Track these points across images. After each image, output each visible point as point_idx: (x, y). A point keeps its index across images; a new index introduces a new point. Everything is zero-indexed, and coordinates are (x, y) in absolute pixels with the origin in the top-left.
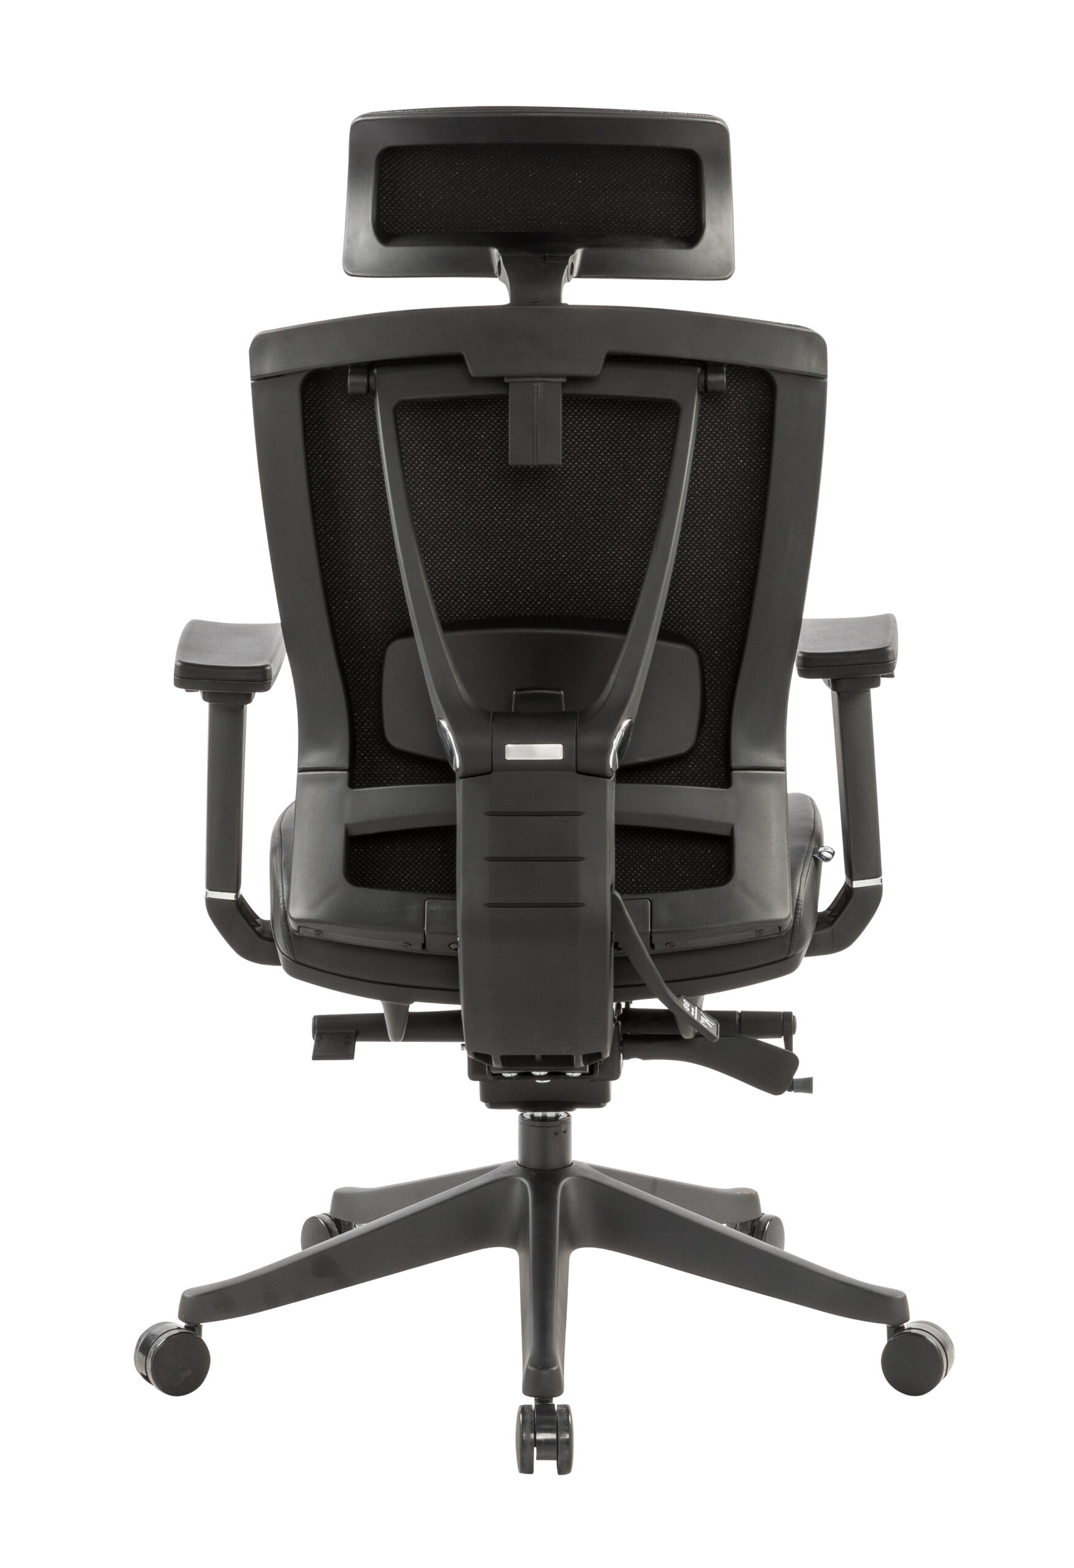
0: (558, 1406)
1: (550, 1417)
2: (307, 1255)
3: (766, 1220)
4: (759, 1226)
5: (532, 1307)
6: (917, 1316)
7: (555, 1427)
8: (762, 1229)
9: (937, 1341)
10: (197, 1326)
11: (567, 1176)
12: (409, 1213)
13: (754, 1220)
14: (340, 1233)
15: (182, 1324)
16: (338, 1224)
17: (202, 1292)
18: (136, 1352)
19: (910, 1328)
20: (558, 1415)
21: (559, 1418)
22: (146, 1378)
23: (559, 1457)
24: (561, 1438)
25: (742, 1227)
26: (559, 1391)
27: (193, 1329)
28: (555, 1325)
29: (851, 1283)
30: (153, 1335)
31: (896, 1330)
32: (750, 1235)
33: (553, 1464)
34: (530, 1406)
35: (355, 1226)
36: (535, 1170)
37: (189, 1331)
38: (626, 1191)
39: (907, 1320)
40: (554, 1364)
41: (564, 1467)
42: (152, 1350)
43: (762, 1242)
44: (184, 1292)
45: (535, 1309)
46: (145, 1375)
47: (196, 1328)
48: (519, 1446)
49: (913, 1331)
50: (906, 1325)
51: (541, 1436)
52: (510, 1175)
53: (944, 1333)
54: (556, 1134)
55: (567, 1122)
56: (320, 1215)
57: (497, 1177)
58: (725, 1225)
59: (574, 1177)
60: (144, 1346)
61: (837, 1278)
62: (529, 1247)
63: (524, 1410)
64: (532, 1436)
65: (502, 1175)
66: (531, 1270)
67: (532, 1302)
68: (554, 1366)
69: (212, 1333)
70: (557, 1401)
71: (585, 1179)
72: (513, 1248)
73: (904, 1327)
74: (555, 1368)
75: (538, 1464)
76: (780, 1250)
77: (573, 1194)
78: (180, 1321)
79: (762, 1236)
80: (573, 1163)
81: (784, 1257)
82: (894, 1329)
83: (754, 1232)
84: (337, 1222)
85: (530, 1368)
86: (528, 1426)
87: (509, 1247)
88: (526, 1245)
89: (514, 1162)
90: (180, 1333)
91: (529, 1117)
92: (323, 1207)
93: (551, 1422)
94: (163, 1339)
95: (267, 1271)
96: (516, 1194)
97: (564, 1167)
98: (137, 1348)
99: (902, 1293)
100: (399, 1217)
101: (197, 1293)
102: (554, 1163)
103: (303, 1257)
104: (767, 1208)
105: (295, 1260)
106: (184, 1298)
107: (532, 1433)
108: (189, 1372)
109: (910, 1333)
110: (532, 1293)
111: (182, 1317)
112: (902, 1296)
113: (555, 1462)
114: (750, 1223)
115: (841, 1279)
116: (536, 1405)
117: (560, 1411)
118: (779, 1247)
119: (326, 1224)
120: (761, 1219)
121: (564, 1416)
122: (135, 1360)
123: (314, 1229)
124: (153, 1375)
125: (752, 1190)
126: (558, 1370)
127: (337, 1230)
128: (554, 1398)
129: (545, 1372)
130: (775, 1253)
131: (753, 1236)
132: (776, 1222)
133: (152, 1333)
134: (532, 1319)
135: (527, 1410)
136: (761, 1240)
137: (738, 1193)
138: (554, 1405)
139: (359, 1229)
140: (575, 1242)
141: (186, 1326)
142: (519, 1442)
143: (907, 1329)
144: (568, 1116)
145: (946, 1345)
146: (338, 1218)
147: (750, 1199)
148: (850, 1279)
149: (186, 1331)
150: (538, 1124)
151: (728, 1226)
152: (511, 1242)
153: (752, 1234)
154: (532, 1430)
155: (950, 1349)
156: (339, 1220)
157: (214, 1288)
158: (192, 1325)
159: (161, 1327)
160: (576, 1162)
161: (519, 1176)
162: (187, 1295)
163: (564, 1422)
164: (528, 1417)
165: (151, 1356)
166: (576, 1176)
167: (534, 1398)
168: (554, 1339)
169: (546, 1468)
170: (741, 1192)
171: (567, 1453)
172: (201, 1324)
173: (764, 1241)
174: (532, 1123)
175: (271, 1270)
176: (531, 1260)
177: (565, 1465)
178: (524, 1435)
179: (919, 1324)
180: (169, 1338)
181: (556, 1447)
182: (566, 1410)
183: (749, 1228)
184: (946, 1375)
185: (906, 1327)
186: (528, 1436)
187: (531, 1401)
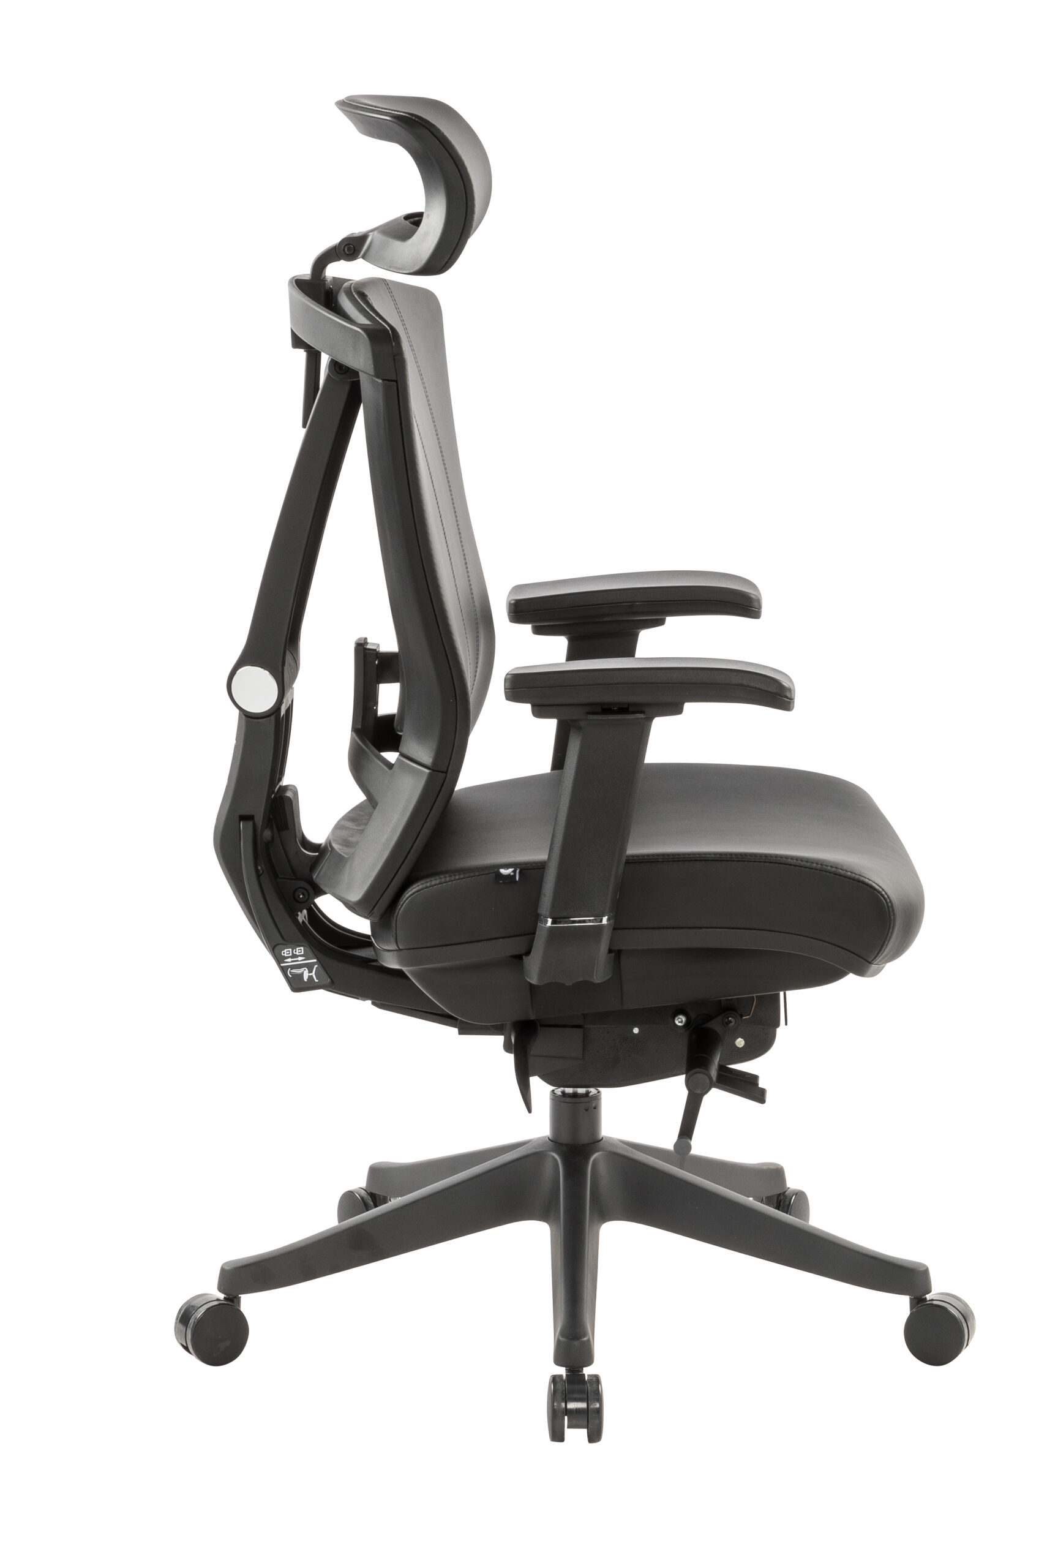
0: (588, 1375)
1: (581, 1387)
2: (343, 1228)
3: (791, 1194)
4: (785, 1200)
5: (563, 1279)
6: (939, 1288)
7: (586, 1396)
8: (787, 1203)
9: (958, 1312)
10: (235, 1297)
11: (598, 1151)
12: (443, 1187)
13: (780, 1194)
14: (376, 1206)
15: (222, 1296)
16: (373, 1198)
17: (240, 1265)
18: (176, 1323)
19: (932, 1300)
20: (588, 1385)
21: (589, 1388)
22: (186, 1348)
23: (589, 1426)
24: (591, 1407)
25: (768, 1201)
26: (589, 1361)
27: (232, 1301)
28: (585, 1296)
29: (874, 1255)
30: (193, 1307)
31: (919, 1302)
32: (776, 1208)
33: (583, 1433)
34: (561, 1376)
35: (390, 1200)
36: (567, 1145)
37: (229, 1303)
38: (655, 1165)
39: (929, 1291)
40: (585, 1334)
41: (595, 1436)
42: (192, 1321)
43: (788, 1216)
44: (223, 1265)
45: (565, 1280)
46: (185, 1345)
47: (235, 1300)
48: (550, 1415)
49: (935, 1302)
50: (928, 1297)
51: (571, 1405)
52: (541, 1150)
53: (966, 1305)
54: (587, 1110)
55: (597, 1098)
56: (355, 1189)
57: (529, 1152)
58: (751, 1199)
59: (604, 1152)
60: (184, 1317)
61: (861, 1251)
62: (560, 1221)
63: (555, 1379)
64: (563, 1405)
65: (534, 1150)
66: (562, 1243)
67: (563, 1274)
68: (585, 1337)
69: (251, 1304)
70: (587, 1371)
71: (615, 1154)
72: (544, 1221)
73: (926, 1298)
74: (585, 1339)
75: (569, 1433)
76: (806, 1223)
77: (603, 1169)
78: (219, 1292)
79: (788, 1209)
80: (603, 1138)
81: (810, 1230)
82: (916, 1300)
83: (780, 1205)
84: (373, 1196)
85: (561, 1338)
86: (559, 1395)
87: (540, 1220)
88: (557, 1218)
89: (545, 1137)
90: (219, 1304)
91: (560, 1093)
92: (358, 1181)
93: (582, 1392)
94: (202, 1310)
95: (304, 1244)
96: (548, 1169)
97: (595, 1142)
98: (177, 1319)
99: (924, 1265)
100: (436, 1190)
101: (236, 1266)
102: (584, 1138)
103: (339, 1230)
104: (792, 1183)
105: (332, 1232)
106: (223, 1270)
107: (563, 1402)
108: (228, 1343)
109: (932, 1304)
110: (563, 1266)
111: (221, 1289)
112: (924, 1269)
113: (586, 1430)
114: (776, 1196)
115: (864, 1252)
116: (567, 1375)
117: (590, 1381)
118: (804, 1220)
119: (362, 1198)
120: (787, 1193)
121: (595, 1385)
122: (175, 1331)
123: (350, 1203)
124: (192, 1346)
125: (779, 1165)
126: (589, 1340)
127: (372, 1203)
128: (584, 1368)
129: (576, 1343)
130: (800, 1226)
131: (779, 1209)
132: (801, 1196)
133: (193, 1304)
134: (563, 1291)
135: (558, 1379)
136: (787, 1213)
137: (764, 1167)
138: (584, 1374)
139: (395, 1202)
140: (605, 1215)
141: (225, 1298)
142: (550, 1411)
143: (929, 1301)
144: (599, 1092)
145: (967, 1316)
146: (374, 1192)
147: (776, 1174)
148: (873, 1251)
149: (226, 1302)
150: (568, 1100)
151: (754, 1200)
152: (543, 1215)
153: (778, 1208)
154: (563, 1399)
155: (971, 1319)
156: (375, 1194)
157: (252, 1261)
158: (231, 1297)
159: (201, 1298)
160: (606, 1137)
161: (550, 1151)
162: (226, 1268)
163: (594, 1392)
164: (559, 1386)
165: (191, 1326)
166: (606, 1151)
167: (564, 1368)
168: (585, 1311)
169: (576, 1436)
170: (767, 1167)
171: (597, 1421)
172: (240, 1296)
173: (790, 1214)
174: (563, 1099)
175: (308, 1243)
176: (562, 1233)
177: (596, 1433)
178: (555, 1404)
179: (941, 1296)
180: (208, 1309)
181: (587, 1416)
182: (596, 1380)
183: (775, 1201)
184: (967, 1345)
185: (928, 1299)
186: (559, 1405)
187: (562, 1371)
